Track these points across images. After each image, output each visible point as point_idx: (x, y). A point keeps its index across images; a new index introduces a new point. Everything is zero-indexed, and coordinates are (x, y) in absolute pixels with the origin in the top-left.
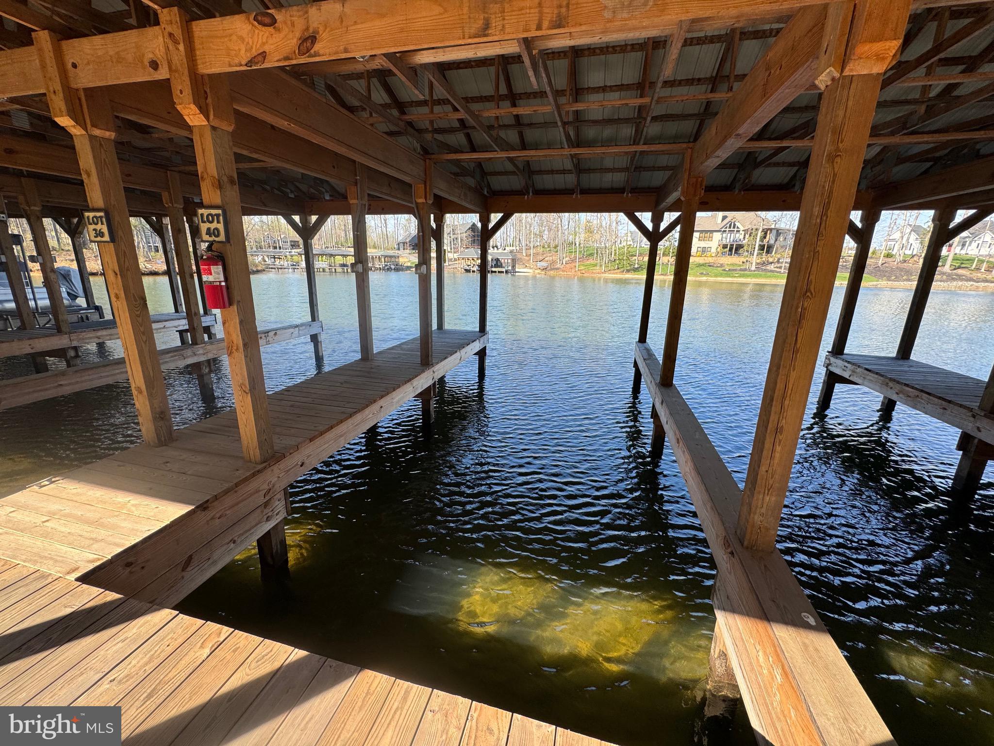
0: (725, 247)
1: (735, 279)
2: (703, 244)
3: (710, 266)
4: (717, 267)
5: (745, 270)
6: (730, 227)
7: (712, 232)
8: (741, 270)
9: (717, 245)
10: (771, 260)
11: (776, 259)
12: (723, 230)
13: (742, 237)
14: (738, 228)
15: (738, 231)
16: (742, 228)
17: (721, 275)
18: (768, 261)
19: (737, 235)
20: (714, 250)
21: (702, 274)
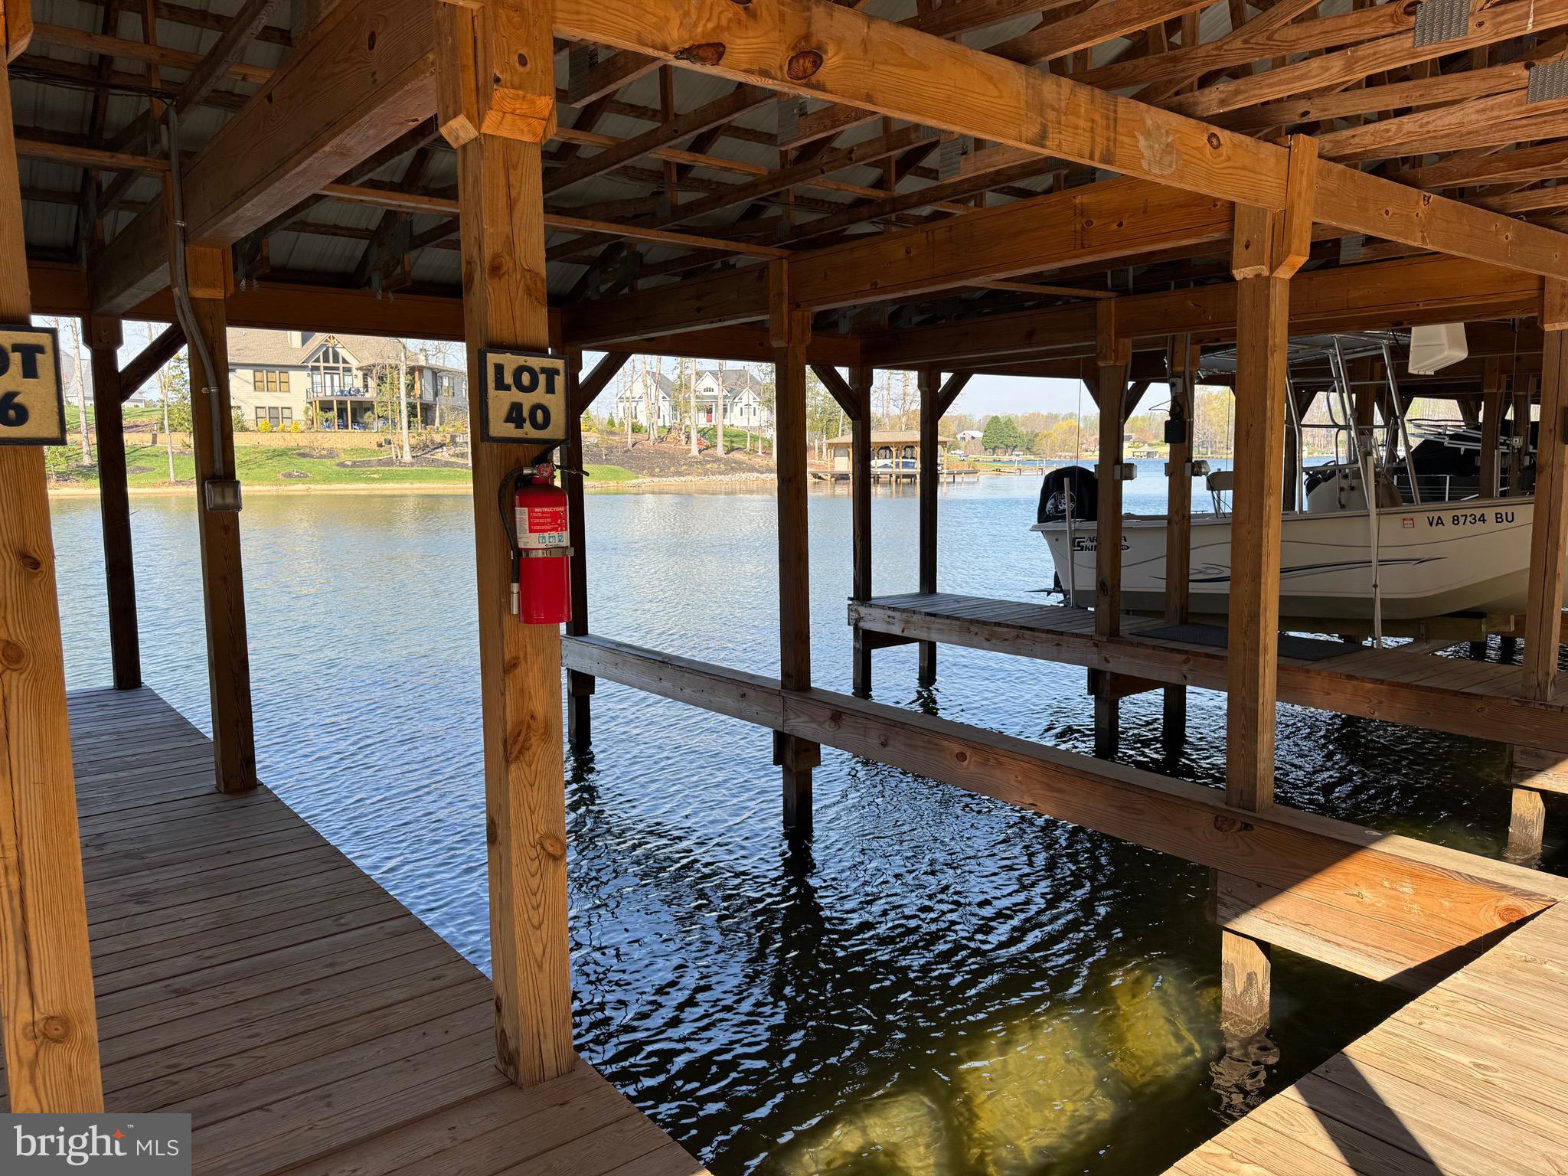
0: (326, 406)
1: (373, 486)
2: (269, 399)
3: (303, 455)
4: (321, 457)
5: (389, 463)
6: (326, 360)
7: (286, 368)
8: (380, 463)
9: (304, 405)
10: (438, 438)
11: (449, 436)
12: (310, 364)
13: (359, 383)
14: (345, 361)
15: (348, 370)
16: (354, 363)
17: (339, 479)
18: (432, 441)
19: (348, 379)
20: (299, 415)
21: (289, 475)
